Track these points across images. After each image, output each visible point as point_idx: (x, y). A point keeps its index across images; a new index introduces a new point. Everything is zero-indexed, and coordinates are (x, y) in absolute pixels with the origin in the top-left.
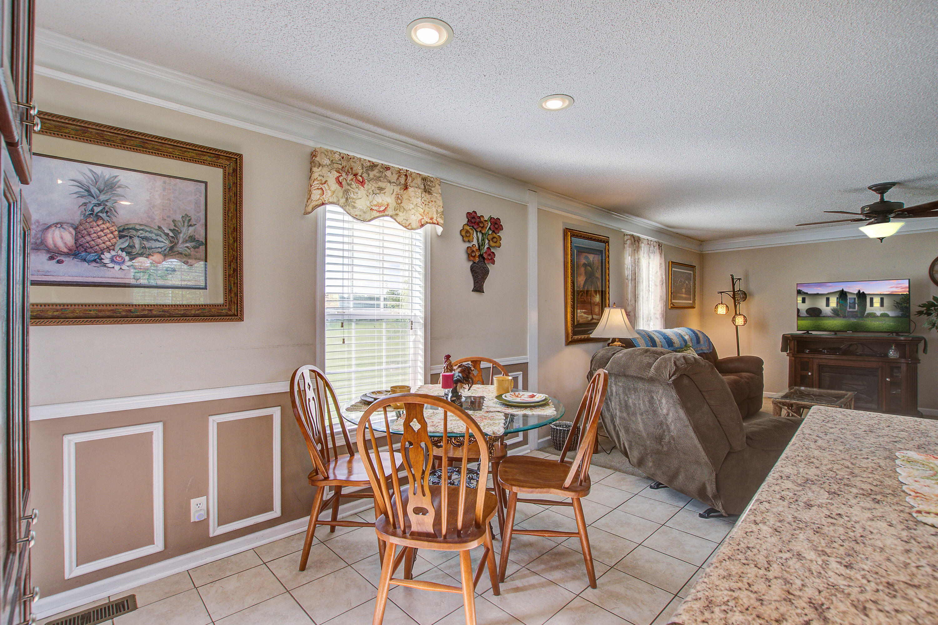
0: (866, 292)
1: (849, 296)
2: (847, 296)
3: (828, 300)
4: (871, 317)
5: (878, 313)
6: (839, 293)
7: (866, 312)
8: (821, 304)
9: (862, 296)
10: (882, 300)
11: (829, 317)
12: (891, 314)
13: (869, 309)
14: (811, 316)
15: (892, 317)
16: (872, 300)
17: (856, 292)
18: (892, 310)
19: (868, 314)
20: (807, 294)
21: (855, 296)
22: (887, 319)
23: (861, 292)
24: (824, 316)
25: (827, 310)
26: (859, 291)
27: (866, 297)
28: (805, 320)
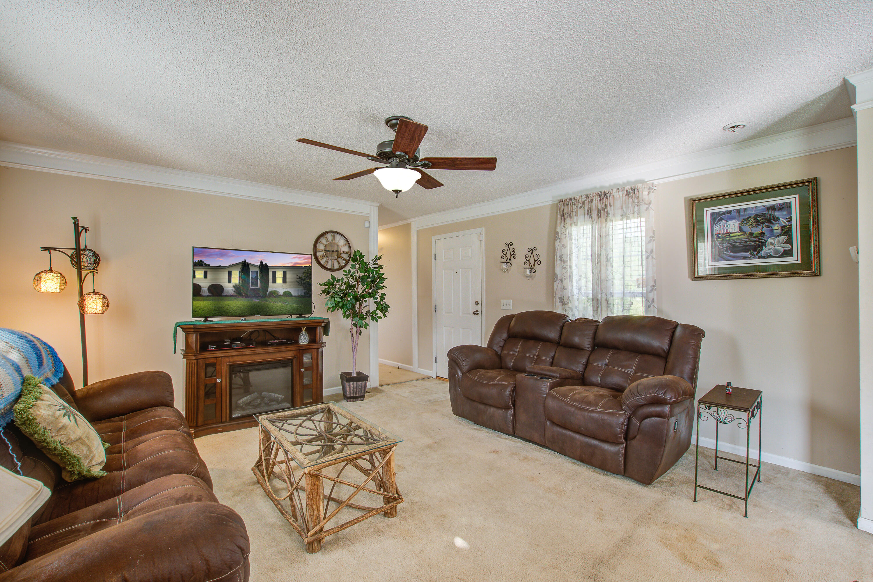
0: (268, 265)
1: (252, 269)
2: (249, 269)
3: (230, 273)
4: (274, 297)
5: (281, 292)
6: (240, 266)
7: (269, 290)
8: (223, 280)
9: (264, 268)
10: (285, 273)
11: (231, 296)
12: (294, 292)
13: (272, 287)
14: (213, 295)
15: (295, 296)
16: (274, 273)
17: (258, 264)
18: (295, 287)
19: (270, 292)
20: (208, 266)
21: (257, 270)
22: (290, 299)
23: (264, 263)
24: (226, 296)
25: (229, 288)
26: (262, 263)
27: (268, 270)
28: (206, 300)
